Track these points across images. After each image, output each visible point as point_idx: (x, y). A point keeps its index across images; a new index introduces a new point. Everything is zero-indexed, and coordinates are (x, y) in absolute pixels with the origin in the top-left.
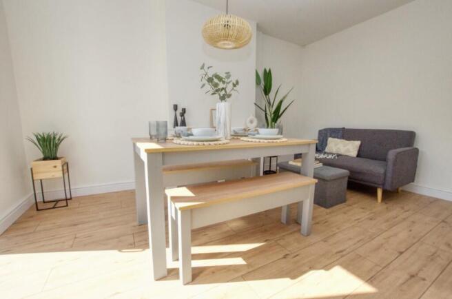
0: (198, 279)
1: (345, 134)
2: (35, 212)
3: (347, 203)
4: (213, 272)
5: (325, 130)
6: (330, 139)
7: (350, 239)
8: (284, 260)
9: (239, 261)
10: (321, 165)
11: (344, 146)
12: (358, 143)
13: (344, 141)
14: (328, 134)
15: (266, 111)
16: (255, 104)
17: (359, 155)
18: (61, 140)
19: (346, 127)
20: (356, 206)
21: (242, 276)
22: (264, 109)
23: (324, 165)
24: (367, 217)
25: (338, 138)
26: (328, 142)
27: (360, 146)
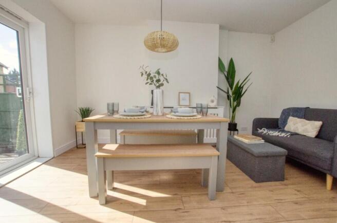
0: (110, 204)
1: (307, 114)
2: (76, 148)
3: (285, 182)
4: (121, 203)
5: (288, 109)
6: (291, 118)
7: (251, 214)
8: (175, 211)
9: (143, 202)
10: (263, 141)
11: (303, 126)
12: (318, 124)
13: (304, 120)
14: (291, 113)
15: (228, 93)
16: (218, 88)
17: (317, 137)
18: (91, 111)
19: (311, 107)
20: (292, 186)
21: (134, 212)
22: (226, 91)
23: (265, 141)
24: (294, 200)
25: (299, 117)
26: (289, 121)
27: (322, 127)
